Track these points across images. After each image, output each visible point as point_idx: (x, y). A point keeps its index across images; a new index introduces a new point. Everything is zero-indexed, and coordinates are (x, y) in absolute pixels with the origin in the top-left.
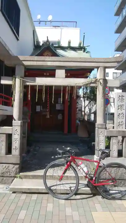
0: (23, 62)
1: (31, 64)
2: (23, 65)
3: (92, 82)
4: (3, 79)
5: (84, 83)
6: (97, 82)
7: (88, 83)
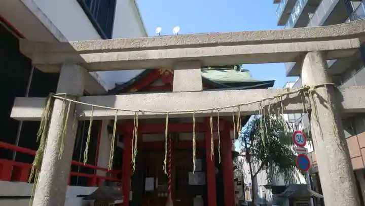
0: (82, 55)
1: (103, 60)
2: (82, 64)
3: (291, 96)
4: (19, 106)
5: (266, 103)
6: (306, 98)
7: (276, 101)
